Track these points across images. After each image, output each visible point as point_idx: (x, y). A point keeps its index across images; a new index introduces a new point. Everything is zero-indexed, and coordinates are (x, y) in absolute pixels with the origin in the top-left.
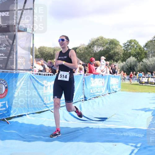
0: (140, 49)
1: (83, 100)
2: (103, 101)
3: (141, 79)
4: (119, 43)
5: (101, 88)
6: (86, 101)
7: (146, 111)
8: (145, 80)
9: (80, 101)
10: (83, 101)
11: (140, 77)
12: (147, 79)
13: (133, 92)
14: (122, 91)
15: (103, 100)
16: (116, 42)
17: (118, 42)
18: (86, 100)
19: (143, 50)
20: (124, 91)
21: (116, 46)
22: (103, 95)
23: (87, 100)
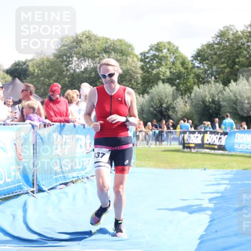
0: (183, 64)
1: (32, 189)
2: (86, 193)
3: (186, 136)
4: (133, 49)
5: (82, 159)
6: (41, 194)
7: (191, 213)
8: (195, 139)
9: (27, 193)
10: (33, 192)
11: (185, 133)
12: (200, 136)
13: (165, 168)
14: (137, 166)
15: (86, 189)
16: (124, 47)
17: (130, 46)
18: (40, 190)
19: (190, 66)
20: (143, 166)
21: (124, 57)
22: (88, 178)
23: (43, 191)
